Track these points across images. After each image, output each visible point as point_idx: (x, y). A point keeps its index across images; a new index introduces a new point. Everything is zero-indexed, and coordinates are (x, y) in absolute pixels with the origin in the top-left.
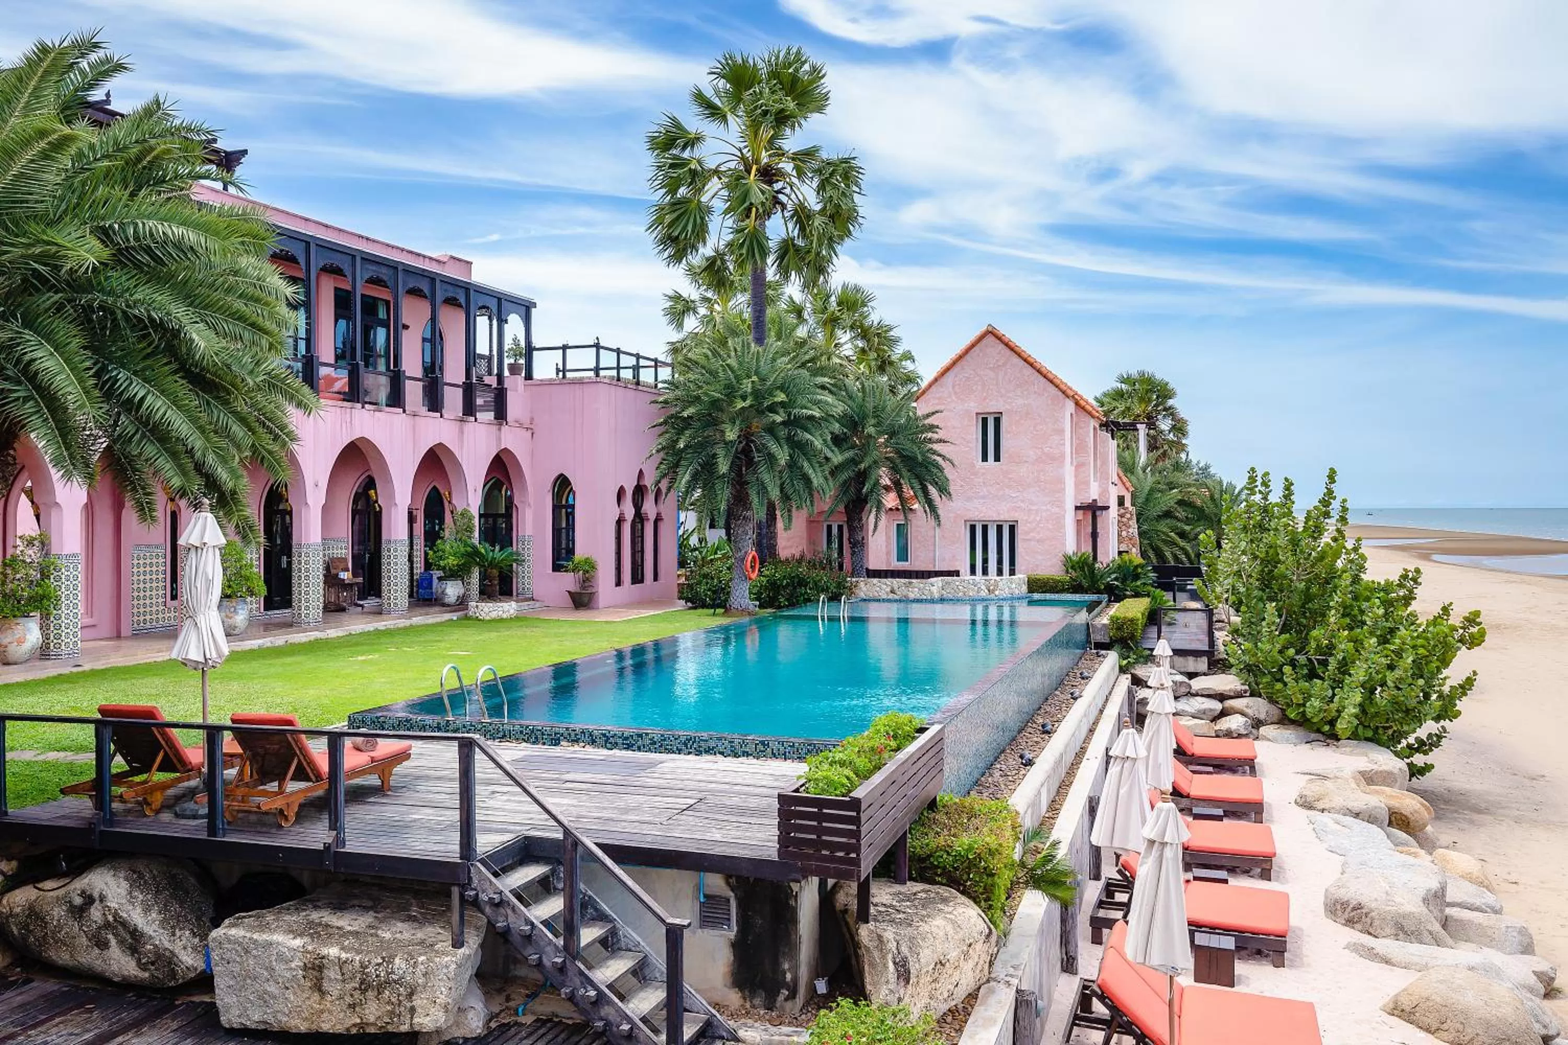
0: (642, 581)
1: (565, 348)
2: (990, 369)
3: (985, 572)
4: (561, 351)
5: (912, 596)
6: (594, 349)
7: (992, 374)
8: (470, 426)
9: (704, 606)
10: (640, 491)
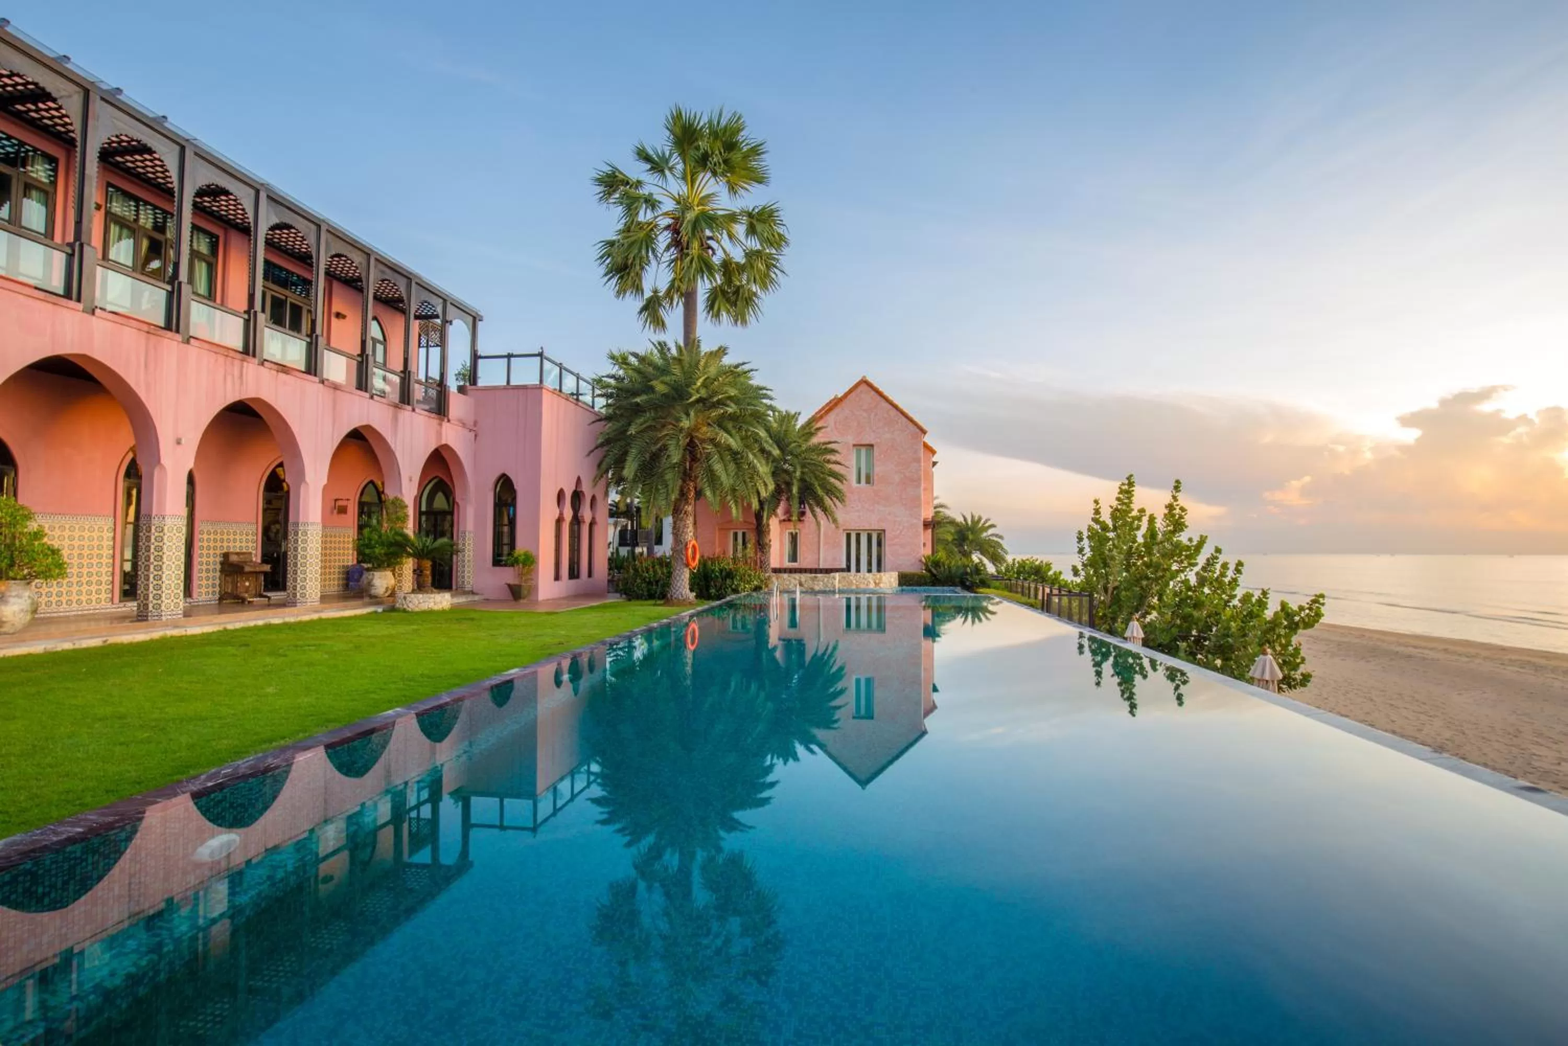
0: (578, 577)
1: (509, 356)
2: (864, 410)
3: (858, 570)
4: (506, 360)
5: (817, 588)
6: (539, 358)
7: (865, 415)
8: (406, 414)
9: (639, 597)
10: (577, 496)
